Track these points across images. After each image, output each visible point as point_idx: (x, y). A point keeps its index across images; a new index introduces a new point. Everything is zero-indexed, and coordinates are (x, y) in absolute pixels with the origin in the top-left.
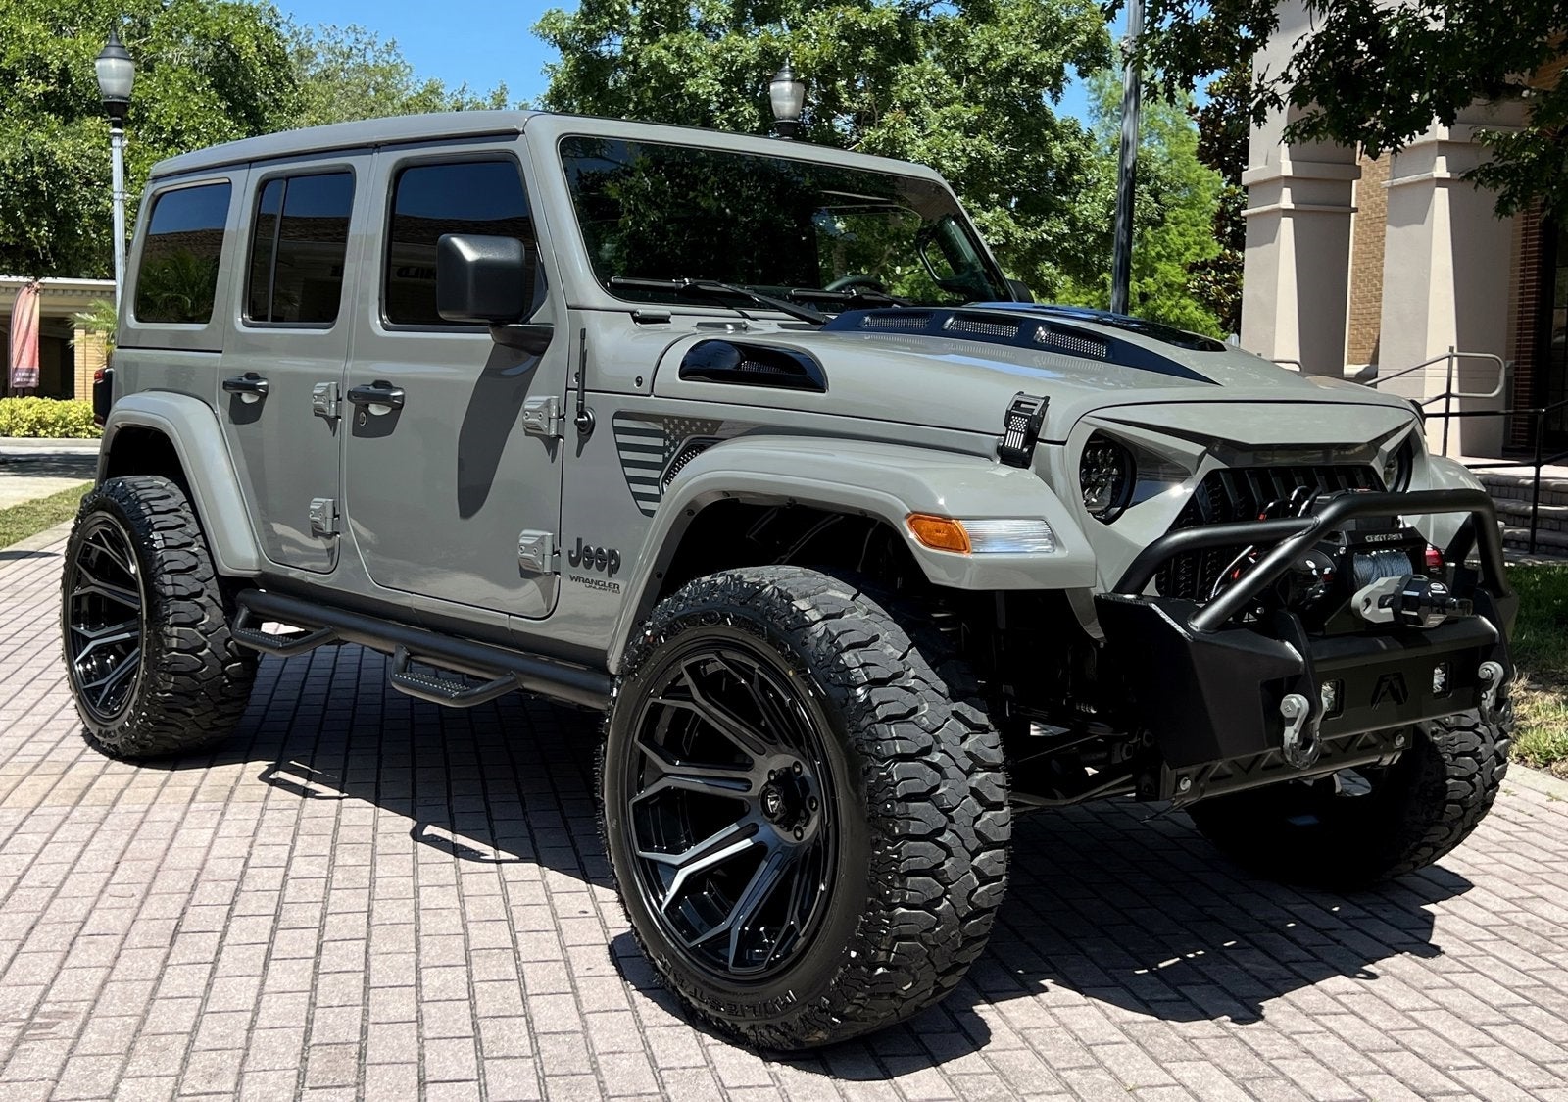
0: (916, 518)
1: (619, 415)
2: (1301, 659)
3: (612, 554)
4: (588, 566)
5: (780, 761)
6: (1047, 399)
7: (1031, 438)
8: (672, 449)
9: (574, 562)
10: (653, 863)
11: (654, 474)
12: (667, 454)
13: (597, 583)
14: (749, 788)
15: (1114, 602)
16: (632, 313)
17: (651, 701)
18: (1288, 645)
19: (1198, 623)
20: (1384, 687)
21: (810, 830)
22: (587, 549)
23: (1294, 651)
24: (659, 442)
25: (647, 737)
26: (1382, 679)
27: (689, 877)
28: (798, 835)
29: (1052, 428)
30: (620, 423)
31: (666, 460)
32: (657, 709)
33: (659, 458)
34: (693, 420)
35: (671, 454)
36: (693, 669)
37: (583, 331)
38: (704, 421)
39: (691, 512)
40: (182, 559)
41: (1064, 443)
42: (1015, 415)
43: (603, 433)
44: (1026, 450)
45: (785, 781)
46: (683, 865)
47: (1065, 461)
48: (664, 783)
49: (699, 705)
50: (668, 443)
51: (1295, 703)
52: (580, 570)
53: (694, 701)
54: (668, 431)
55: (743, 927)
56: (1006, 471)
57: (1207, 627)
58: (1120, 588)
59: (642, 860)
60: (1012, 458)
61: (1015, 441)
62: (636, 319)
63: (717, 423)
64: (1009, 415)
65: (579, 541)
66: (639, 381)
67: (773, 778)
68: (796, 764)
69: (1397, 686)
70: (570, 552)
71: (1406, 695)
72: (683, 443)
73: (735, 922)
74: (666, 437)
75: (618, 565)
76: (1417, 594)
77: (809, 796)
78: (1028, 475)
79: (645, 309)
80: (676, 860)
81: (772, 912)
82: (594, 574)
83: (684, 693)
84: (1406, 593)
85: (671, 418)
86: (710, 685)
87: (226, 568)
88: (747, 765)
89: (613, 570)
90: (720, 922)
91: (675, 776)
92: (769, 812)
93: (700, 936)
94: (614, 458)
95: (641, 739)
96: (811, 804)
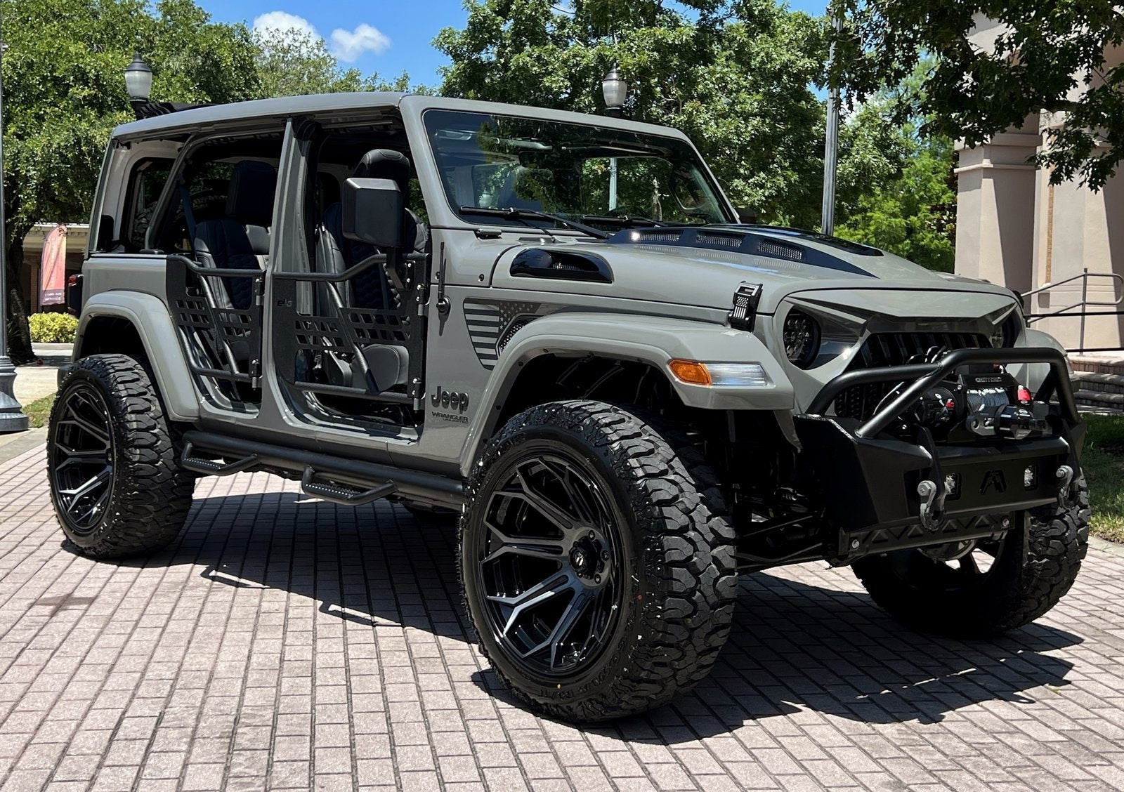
0: (675, 363)
1: (468, 300)
2: (930, 456)
3: (463, 397)
4: (445, 405)
6: (761, 286)
7: (752, 309)
8: (505, 323)
9: (435, 403)
10: (497, 603)
11: (492, 341)
12: (501, 327)
13: (452, 417)
14: (561, 552)
15: (806, 419)
16: (475, 231)
17: (494, 494)
18: (921, 447)
19: (861, 432)
20: (990, 480)
21: (605, 575)
22: (445, 393)
23: (926, 452)
24: (496, 319)
25: (492, 519)
26: (987, 475)
27: (521, 613)
28: (598, 580)
29: (764, 306)
30: (468, 306)
31: (501, 331)
32: (499, 499)
33: (495, 330)
34: (520, 303)
35: (504, 327)
36: (524, 470)
37: (443, 244)
38: (528, 304)
39: (521, 364)
41: (772, 315)
42: (740, 296)
43: (456, 314)
44: (747, 319)
45: (585, 544)
46: (517, 605)
47: (773, 325)
48: (504, 550)
49: (529, 496)
50: (502, 319)
51: (927, 486)
52: (440, 409)
53: (524, 493)
54: (502, 311)
55: (559, 643)
56: (733, 333)
57: (867, 434)
58: (811, 410)
59: (489, 602)
60: (736, 324)
61: (740, 313)
62: (478, 236)
63: (537, 305)
64: (736, 296)
65: (439, 388)
66: (482, 277)
67: (576, 545)
68: (590, 532)
69: (998, 480)
70: (433, 396)
71: (1005, 487)
72: (514, 318)
73: (554, 640)
74: (501, 315)
75: (467, 404)
76: (1010, 416)
77: (602, 551)
78: (748, 336)
79: (483, 228)
80: (512, 601)
81: (578, 633)
82: (449, 411)
83: (518, 488)
84: (1003, 416)
85: (505, 302)
86: (533, 482)
87: (174, 414)
88: (560, 536)
89: (463, 408)
90: (544, 640)
91: (511, 545)
92: (576, 566)
93: (529, 650)
94: (464, 330)
95: (487, 520)
96: (603, 555)
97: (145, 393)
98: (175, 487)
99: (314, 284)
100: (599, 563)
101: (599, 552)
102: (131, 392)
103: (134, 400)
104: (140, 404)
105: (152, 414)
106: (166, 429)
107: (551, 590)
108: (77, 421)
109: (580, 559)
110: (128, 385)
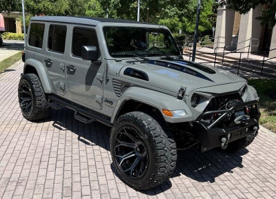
0: (163, 110)
1: (113, 79)
2: (225, 132)
3: (112, 102)
5: (140, 143)
6: (186, 88)
7: (183, 94)
9: (105, 102)
10: (118, 157)
11: (119, 90)
13: (109, 106)
14: (134, 146)
15: (196, 123)
18: (223, 130)
19: (209, 127)
21: (144, 154)
22: (107, 100)
27: (124, 160)
29: (186, 93)
32: (119, 134)
33: (120, 87)
34: (126, 82)
35: (122, 87)
36: (126, 129)
38: (128, 83)
40: (38, 89)
41: (189, 96)
43: (110, 82)
45: (140, 146)
46: (123, 158)
47: (188, 98)
48: (120, 145)
49: (126, 133)
51: (224, 139)
56: (178, 100)
58: (197, 120)
60: (180, 98)
61: (180, 95)
62: (116, 61)
64: (180, 90)
66: (117, 74)
68: (142, 144)
70: (105, 100)
72: (124, 85)
73: (132, 168)
74: (121, 84)
78: (182, 101)
79: (117, 59)
81: (138, 167)
82: (108, 104)
83: (124, 132)
84: (243, 119)
85: (122, 81)
86: (128, 131)
88: (134, 143)
89: (112, 104)
91: (122, 144)
93: (126, 170)
94: (112, 86)
95: (117, 138)
100: (143, 151)
106: (45, 94)
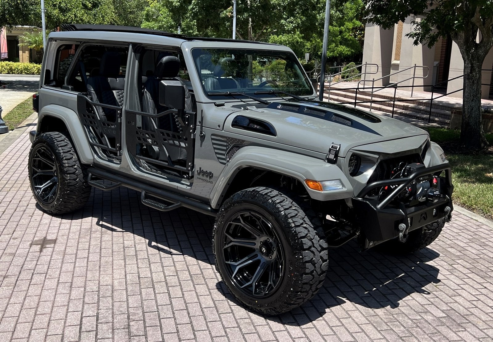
0: (307, 180)
1: (212, 135)
2: (404, 214)
3: (210, 173)
4: (203, 175)
5: (264, 238)
6: (340, 145)
7: (336, 155)
8: (229, 146)
9: (199, 174)
10: (229, 264)
11: (224, 152)
12: (228, 147)
13: (206, 180)
14: (255, 245)
15: (357, 200)
16: (214, 103)
17: (229, 223)
18: (400, 210)
19: (379, 206)
20: (422, 217)
22: (203, 170)
23: (403, 212)
24: (225, 144)
25: (227, 232)
26: (422, 215)
27: (240, 269)
28: (271, 257)
29: (341, 154)
30: (213, 137)
31: (227, 149)
32: (230, 225)
33: (225, 148)
34: (236, 139)
35: (229, 148)
36: (242, 216)
37: (202, 111)
38: (239, 140)
39: (239, 169)
41: (345, 158)
42: (332, 150)
43: (208, 141)
44: (335, 159)
45: (265, 244)
46: (238, 265)
47: (344, 161)
48: (232, 243)
49: (242, 224)
50: (228, 144)
51: (403, 226)
52: (201, 176)
53: (241, 223)
54: (228, 141)
55: (255, 284)
56: (329, 165)
57: (381, 207)
58: (358, 196)
59: (226, 264)
60: (330, 161)
61: (332, 157)
62: (215, 105)
63: (244, 141)
64: (330, 149)
65: (200, 168)
66: (219, 126)
67: (262, 243)
68: (268, 239)
69: (425, 216)
70: (198, 171)
71: (427, 218)
72: (233, 144)
73: (253, 281)
74: (227, 143)
75: (212, 176)
76: (432, 194)
77: (273, 247)
78: (335, 166)
79: (218, 102)
80: (236, 264)
81: (264, 279)
82: (205, 178)
83: (238, 220)
84: (430, 194)
85: (229, 138)
86: (245, 219)
87: (84, 161)
88: (255, 239)
89: (211, 177)
90: (249, 281)
91: (235, 242)
92: (262, 252)
93: (244, 285)
94: (211, 147)
95: (226, 232)
96: (273, 249)
97: (70, 151)
98: (84, 188)
99: (143, 117)
100: (271, 252)
101: (271, 248)
102: (64, 151)
103: (66, 154)
104: (68, 156)
105: (74, 160)
106: (80, 166)
107: (251, 260)
108: (41, 158)
109: (264, 250)
110: (63, 148)
